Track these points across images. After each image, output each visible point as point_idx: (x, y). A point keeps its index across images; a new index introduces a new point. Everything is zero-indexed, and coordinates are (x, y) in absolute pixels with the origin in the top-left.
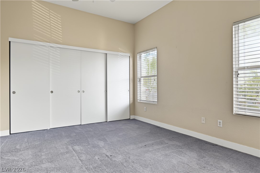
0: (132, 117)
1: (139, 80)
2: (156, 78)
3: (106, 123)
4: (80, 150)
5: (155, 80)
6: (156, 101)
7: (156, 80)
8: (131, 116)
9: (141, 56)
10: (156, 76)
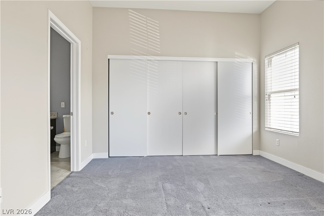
0: (256, 153)
1: (269, 98)
2: (297, 93)
3: (215, 157)
4: (171, 190)
5: (295, 97)
6: (298, 131)
7: (297, 97)
8: (254, 151)
9: (271, 61)
10: (297, 90)
